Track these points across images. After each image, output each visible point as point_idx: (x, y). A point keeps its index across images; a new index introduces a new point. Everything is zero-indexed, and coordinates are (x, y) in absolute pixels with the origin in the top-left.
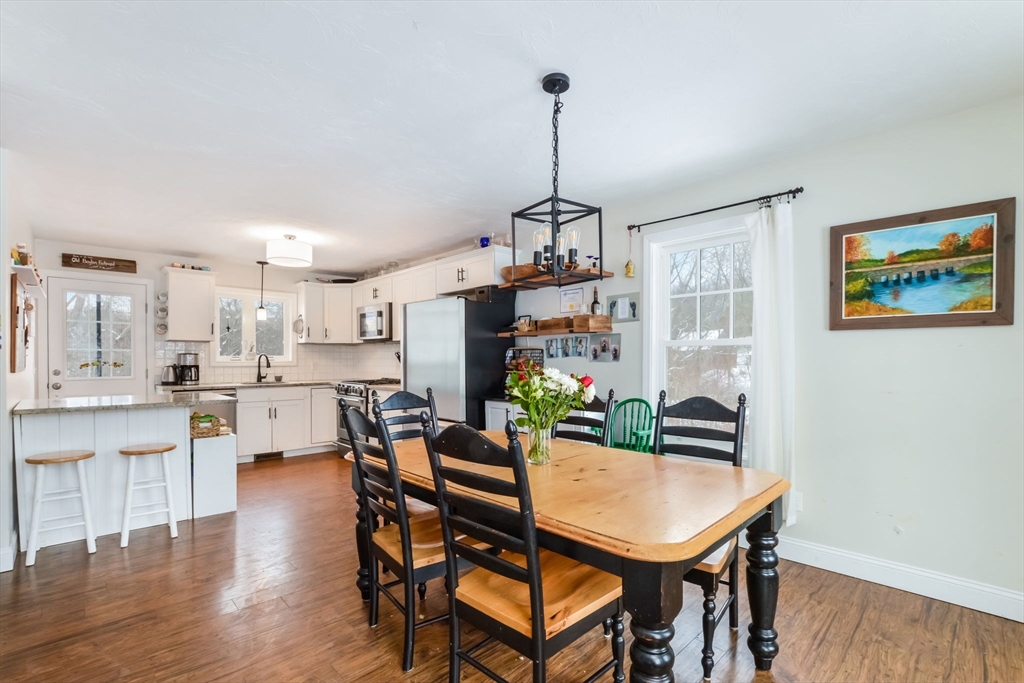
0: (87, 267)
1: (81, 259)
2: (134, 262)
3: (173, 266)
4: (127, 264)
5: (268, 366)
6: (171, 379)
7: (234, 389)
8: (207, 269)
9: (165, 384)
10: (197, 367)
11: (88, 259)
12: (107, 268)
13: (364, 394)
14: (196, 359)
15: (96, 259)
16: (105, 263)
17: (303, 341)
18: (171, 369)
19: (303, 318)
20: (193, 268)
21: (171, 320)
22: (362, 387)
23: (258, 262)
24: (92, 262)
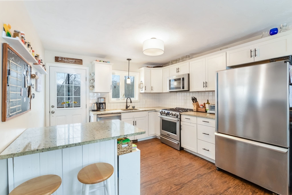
0: (64, 62)
1: (62, 59)
2: (82, 60)
3: (96, 61)
4: (79, 61)
5: (131, 102)
6: (96, 109)
7: (120, 113)
8: (109, 62)
9: (93, 111)
10: (105, 103)
11: (65, 59)
12: (71, 62)
13: (179, 117)
14: (105, 100)
15: (67, 59)
16: (71, 61)
17: (143, 91)
18: (95, 104)
19: (143, 82)
20: (104, 62)
21: (96, 84)
22: (178, 113)
23: (127, 59)
24: (66, 60)
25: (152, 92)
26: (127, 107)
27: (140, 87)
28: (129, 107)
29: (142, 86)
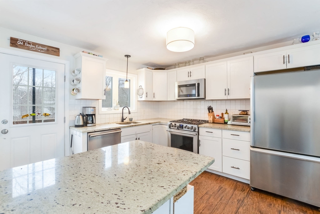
0: (28, 49)
1: (24, 43)
2: (58, 49)
3: (83, 52)
4: (54, 50)
5: (129, 113)
6: (81, 123)
7: (119, 129)
8: (101, 56)
9: (77, 126)
10: (95, 115)
11: (29, 43)
12: (41, 51)
13: (197, 130)
14: (95, 110)
15: (34, 44)
16: (40, 48)
18: (81, 116)
19: (144, 87)
20: (94, 55)
21: (82, 86)
22: (196, 126)
23: (126, 56)
24: (31, 46)
25: (154, 100)
26: (123, 120)
27: (138, 93)
28: (125, 119)
29: (141, 92)
